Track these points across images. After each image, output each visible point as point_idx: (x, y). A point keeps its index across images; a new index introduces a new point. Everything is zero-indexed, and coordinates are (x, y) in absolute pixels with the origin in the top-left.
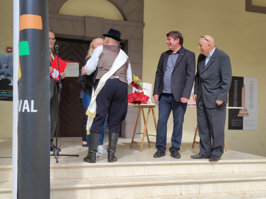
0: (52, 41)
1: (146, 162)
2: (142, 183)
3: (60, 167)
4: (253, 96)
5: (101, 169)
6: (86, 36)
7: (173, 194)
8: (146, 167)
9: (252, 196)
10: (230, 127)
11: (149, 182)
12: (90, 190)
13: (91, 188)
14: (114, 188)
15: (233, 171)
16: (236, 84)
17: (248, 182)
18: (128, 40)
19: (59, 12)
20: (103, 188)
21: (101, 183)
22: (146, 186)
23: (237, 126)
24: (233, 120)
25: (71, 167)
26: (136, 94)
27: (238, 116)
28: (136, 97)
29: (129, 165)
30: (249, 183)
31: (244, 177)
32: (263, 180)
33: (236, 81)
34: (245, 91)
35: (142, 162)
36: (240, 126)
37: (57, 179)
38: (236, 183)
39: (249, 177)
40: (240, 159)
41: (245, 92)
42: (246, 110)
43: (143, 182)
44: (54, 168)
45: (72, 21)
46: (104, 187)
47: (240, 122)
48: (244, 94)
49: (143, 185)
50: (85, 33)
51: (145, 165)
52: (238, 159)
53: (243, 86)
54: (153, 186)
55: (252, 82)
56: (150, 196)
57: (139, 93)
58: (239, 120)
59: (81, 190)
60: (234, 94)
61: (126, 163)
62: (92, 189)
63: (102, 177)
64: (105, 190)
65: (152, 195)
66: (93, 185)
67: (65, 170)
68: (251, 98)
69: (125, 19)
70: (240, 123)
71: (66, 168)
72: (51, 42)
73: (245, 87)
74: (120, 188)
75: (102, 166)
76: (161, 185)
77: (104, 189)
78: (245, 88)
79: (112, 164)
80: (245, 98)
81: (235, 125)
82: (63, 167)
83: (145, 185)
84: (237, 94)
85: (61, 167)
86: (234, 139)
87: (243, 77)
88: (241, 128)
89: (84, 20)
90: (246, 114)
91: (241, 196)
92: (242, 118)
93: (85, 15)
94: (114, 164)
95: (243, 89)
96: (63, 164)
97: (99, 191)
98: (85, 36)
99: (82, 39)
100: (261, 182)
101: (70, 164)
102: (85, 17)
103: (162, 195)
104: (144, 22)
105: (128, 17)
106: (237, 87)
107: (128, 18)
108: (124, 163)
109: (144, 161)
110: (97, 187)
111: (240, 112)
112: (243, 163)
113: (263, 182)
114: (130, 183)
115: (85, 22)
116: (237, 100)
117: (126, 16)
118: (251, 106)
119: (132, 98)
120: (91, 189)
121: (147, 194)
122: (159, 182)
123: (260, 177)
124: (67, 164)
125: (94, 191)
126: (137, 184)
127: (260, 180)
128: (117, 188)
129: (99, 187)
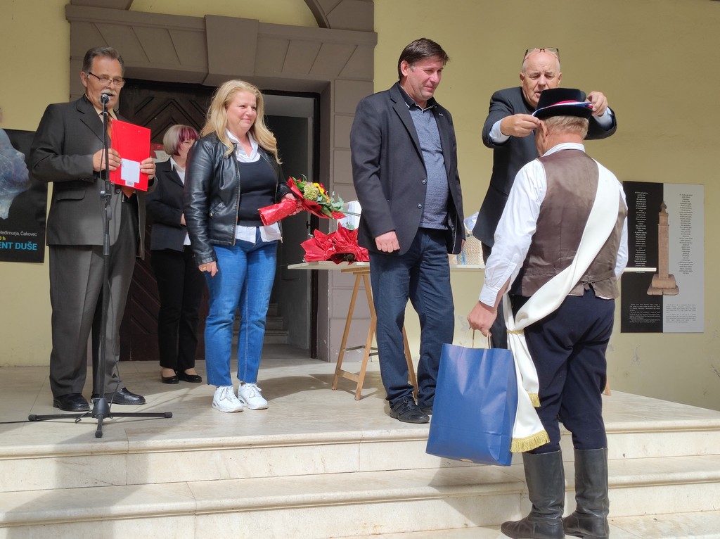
0: (112, 85)
1: (363, 432)
2: (347, 494)
3: (105, 452)
4: (690, 236)
5: (230, 454)
6: (210, 72)
7: (442, 526)
8: (364, 447)
9: (676, 530)
10: (627, 327)
11: (370, 492)
12: (190, 519)
13: (194, 513)
14: (264, 512)
15: (624, 455)
16: (641, 204)
17: (666, 487)
18: (329, 83)
19: (132, 5)
20: (231, 512)
21: (225, 498)
22: (359, 504)
23: (647, 321)
24: (633, 307)
25: (139, 450)
26: (342, 234)
27: (649, 293)
28: (341, 242)
29: (315, 442)
30: (671, 488)
31: (656, 473)
32: (712, 479)
33: (642, 195)
34: (669, 223)
35: (353, 432)
36: (653, 321)
37: (97, 485)
38: (630, 491)
39: (669, 472)
40: (646, 419)
41: (666, 224)
42: (670, 276)
43: (351, 493)
44: (87, 452)
45: (167, 30)
46: (233, 509)
47: (653, 310)
48: (666, 232)
49: (351, 501)
50: (208, 65)
51: (361, 440)
52: (639, 419)
53: (663, 208)
54: (383, 504)
55: (686, 197)
56: (372, 532)
57: (351, 231)
58: (651, 307)
59: (163, 518)
60: (637, 230)
61: (305, 435)
62: (198, 515)
63: (232, 476)
64: (236, 517)
65: (378, 530)
66: (199, 503)
67: (122, 458)
68: (686, 242)
69: (322, 24)
70: (653, 314)
71: (125, 453)
72: (110, 88)
73: (667, 211)
74: (282, 512)
75: (230, 446)
76: (407, 501)
77: (233, 514)
78: (667, 215)
79: (263, 440)
80: (667, 242)
81: (641, 320)
82: (114, 451)
83: (359, 500)
84: (645, 231)
85: (108, 451)
86: (638, 358)
87: (662, 184)
88: (657, 327)
89: (203, 27)
90: (672, 287)
91: (644, 529)
92: (658, 300)
93: (206, 14)
94: (269, 440)
95: (662, 219)
96: (116, 440)
97: (219, 521)
98: (208, 74)
99: (200, 83)
100: (706, 486)
101: (134, 442)
102: (204, 19)
103: (409, 530)
104: (376, 31)
105: (328, 17)
106: (644, 211)
107: (331, 19)
108: (297, 435)
109: (358, 429)
110: (213, 510)
111: (654, 283)
112: (654, 429)
113: (712, 486)
114: (312, 495)
115: (205, 33)
116: (643, 248)
117: (323, 16)
118: (686, 266)
119: (331, 246)
120: (194, 516)
121: (364, 527)
122: (399, 490)
123: (703, 470)
124: (126, 442)
125: (202, 520)
126: (332, 498)
127: (701, 480)
128: (273, 511)
129: (218, 510)
